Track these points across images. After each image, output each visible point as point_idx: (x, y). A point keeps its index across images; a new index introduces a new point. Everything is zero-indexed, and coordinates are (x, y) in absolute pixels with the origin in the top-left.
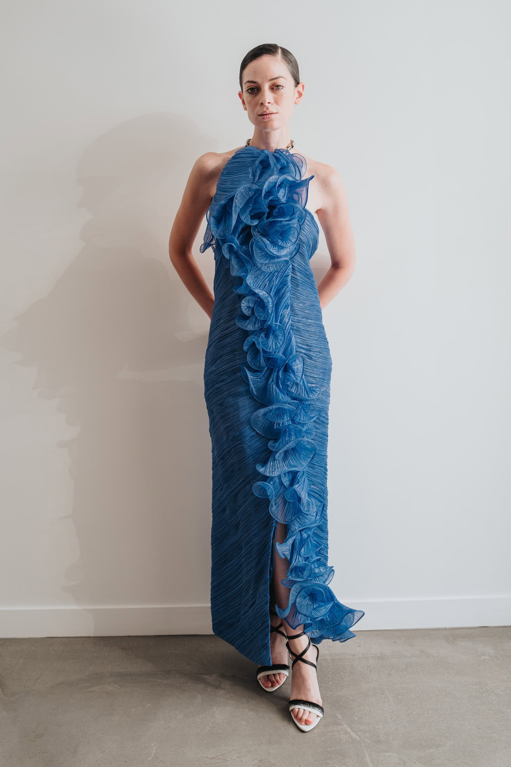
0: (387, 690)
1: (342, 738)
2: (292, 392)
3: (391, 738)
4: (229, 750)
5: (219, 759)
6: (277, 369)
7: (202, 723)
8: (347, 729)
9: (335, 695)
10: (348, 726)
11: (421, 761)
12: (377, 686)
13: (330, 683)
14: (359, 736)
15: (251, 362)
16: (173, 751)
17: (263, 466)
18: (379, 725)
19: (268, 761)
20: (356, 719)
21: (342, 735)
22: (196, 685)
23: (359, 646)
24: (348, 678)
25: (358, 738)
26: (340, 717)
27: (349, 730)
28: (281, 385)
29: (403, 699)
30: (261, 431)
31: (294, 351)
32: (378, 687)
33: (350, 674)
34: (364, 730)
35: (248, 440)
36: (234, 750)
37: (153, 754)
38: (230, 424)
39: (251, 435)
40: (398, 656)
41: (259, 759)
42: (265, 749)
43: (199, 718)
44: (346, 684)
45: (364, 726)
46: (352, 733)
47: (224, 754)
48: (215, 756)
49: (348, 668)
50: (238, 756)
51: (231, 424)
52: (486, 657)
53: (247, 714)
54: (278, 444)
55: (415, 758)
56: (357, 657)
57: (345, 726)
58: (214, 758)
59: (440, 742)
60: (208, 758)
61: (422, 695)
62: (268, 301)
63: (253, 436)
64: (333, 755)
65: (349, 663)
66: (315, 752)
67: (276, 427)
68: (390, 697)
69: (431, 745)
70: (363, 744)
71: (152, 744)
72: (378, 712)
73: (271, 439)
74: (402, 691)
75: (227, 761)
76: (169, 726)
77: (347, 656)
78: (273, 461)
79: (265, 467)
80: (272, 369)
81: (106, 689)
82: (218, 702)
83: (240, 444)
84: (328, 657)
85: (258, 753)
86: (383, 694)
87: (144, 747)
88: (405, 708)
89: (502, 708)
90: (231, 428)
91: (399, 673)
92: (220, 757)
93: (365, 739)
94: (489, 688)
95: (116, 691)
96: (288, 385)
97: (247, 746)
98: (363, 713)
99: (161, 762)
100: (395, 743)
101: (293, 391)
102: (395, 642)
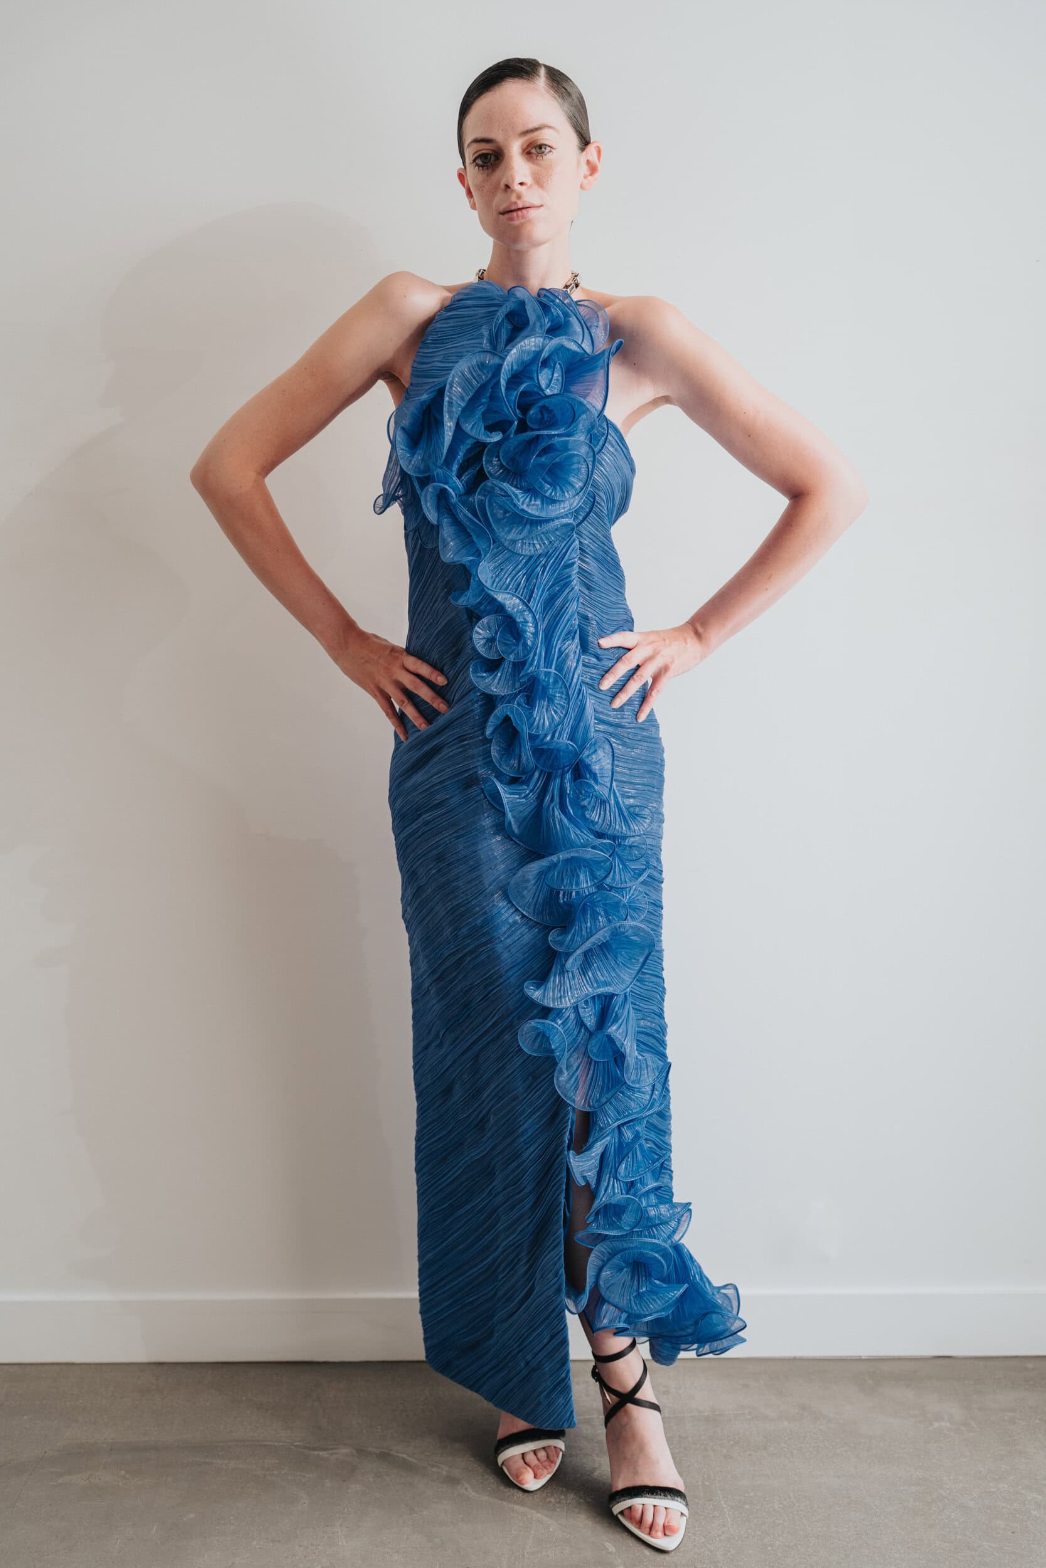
0: (720, 1493)
2: (592, 822)
6: (560, 772)
12: (697, 1482)
15: (501, 759)
17: (538, 987)
28: (570, 808)
30: (531, 910)
31: (593, 730)
32: (700, 1483)
35: (504, 933)
38: (461, 900)
39: (511, 920)
51: (462, 902)
54: (569, 937)
62: (525, 619)
63: (515, 922)
67: (563, 900)
68: (724, 1506)
72: (697, 1539)
73: (553, 928)
74: (752, 1494)
78: (560, 975)
79: (543, 987)
80: (550, 774)
83: (485, 944)
90: (463, 909)
91: (750, 1455)
96: (584, 808)
101: (597, 819)
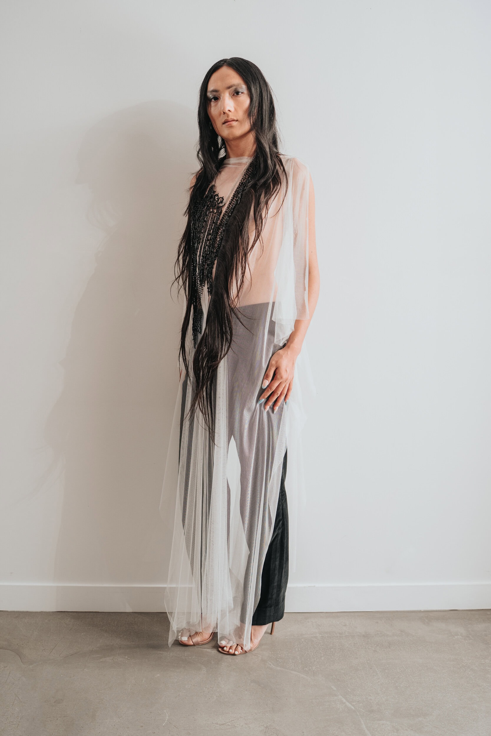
1: (339, 707)
3: (383, 708)
4: (237, 717)
5: (229, 725)
7: (209, 692)
8: (342, 700)
9: (328, 669)
10: (343, 697)
11: (412, 728)
13: (322, 658)
14: (353, 706)
16: (185, 717)
18: (370, 696)
19: (273, 727)
20: (350, 690)
21: (338, 705)
22: (199, 658)
23: (345, 625)
24: (338, 654)
25: (353, 708)
26: (335, 689)
27: (344, 701)
29: (390, 673)
33: (340, 650)
34: (358, 700)
36: (241, 717)
37: (167, 720)
40: (381, 635)
41: (265, 726)
42: (270, 717)
43: (206, 688)
44: (337, 659)
45: (357, 697)
46: (347, 704)
47: (232, 721)
48: (224, 723)
49: (337, 645)
50: (245, 722)
52: (459, 637)
53: (250, 685)
55: (406, 725)
56: (344, 635)
57: (340, 697)
58: (223, 724)
59: (427, 712)
60: (218, 724)
61: (407, 670)
64: (332, 723)
65: (337, 640)
66: (315, 719)
69: (419, 714)
70: (358, 713)
71: (165, 711)
75: (235, 727)
76: (179, 695)
77: (335, 634)
81: (117, 660)
82: (222, 673)
84: (318, 635)
85: (263, 720)
86: (371, 669)
87: (157, 713)
88: (393, 682)
89: (478, 682)
92: (229, 724)
93: (360, 709)
94: (465, 664)
95: (126, 662)
97: (252, 713)
98: (355, 685)
99: (175, 728)
100: (387, 712)
102: (377, 623)
